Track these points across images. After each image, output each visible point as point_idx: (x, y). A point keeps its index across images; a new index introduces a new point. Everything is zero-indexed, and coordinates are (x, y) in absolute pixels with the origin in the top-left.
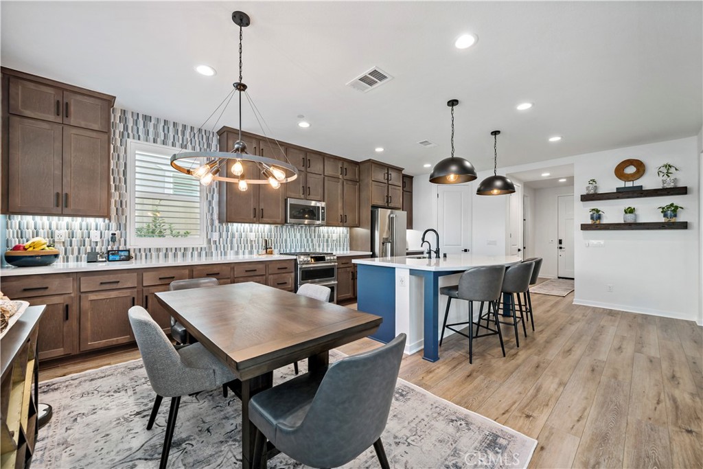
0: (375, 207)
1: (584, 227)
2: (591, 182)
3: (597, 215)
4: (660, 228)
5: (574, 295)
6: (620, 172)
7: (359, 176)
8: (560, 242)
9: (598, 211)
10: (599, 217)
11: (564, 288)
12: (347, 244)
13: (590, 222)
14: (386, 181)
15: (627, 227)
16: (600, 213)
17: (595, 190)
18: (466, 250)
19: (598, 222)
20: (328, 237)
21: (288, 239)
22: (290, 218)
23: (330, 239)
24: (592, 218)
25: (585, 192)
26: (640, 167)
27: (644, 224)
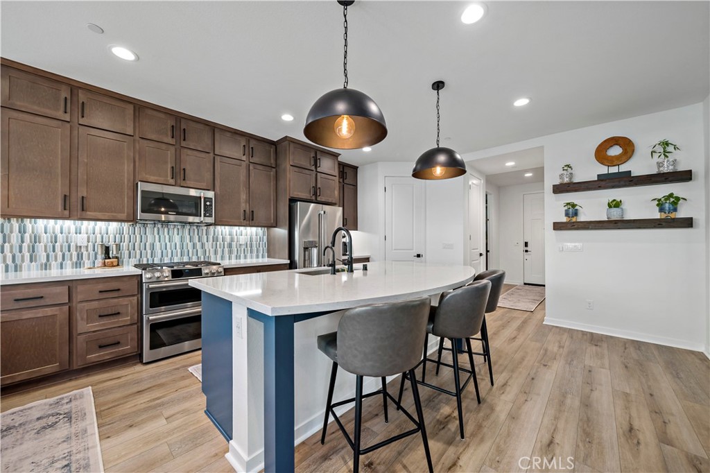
0: (293, 201)
1: (558, 226)
2: (566, 168)
3: (572, 210)
4: (655, 227)
5: (544, 309)
6: (601, 154)
7: (276, 160)
8: (526, 244)
9: (574, 206)
10: (576, 214)
11: (532, 297)
12: (263, 248)
13: (564, 219)
14: (313, 168)
15: (612, 225)
16: (577, 208)
17: (571, 179)
18: (419, 256)
19: (574, 220)
20: (232, 240)
21: (157, 244)
22: (143, 211)
23: (234, 244)
24: (567, 215)
25: (557, 182)
26: (627, 146)
27: (634, 221)
